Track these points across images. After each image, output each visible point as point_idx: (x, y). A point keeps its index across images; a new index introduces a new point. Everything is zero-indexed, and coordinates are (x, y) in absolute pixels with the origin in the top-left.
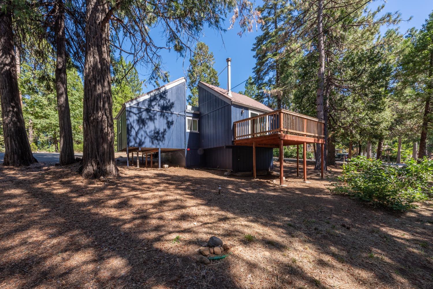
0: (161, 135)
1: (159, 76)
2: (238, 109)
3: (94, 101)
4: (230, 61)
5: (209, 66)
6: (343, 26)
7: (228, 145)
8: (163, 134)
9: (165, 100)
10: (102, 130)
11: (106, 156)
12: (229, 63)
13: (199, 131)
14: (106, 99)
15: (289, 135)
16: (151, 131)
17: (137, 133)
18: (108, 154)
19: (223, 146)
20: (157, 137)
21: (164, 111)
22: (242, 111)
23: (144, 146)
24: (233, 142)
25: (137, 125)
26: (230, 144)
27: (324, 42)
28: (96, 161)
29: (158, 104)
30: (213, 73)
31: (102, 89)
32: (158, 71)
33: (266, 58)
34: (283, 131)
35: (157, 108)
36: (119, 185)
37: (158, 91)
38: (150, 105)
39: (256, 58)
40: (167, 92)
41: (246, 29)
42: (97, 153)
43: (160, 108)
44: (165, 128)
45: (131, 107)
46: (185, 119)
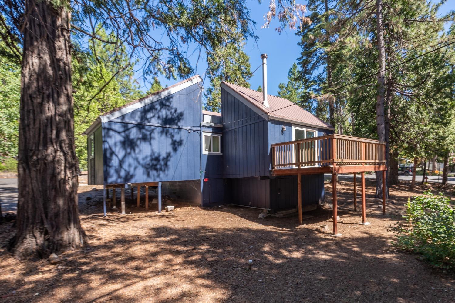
0: (162, 163)
1: (159, 69)
2: (277, 126)
3: (40, 129)
4: (265, 57)
5: (238, 48)
6: (405, 20)
7: (263, 175)
8: (165, 160)
9: (168, 110)
10: (54, 176)
11: (61, 218)
12: (265, 60)
13: (222, 151)
14: (62, 125)
15: (343, 167)
16: (146, 157)
17: (121, 162)
18: (66, 213)
19: (257, 176)
20: (156, 165)
21: (168, 126)
22: (283, 128)
23: (133, 181)
24: (271, 171)
25: (121, 150)
26: (268, 175)
27: (384, 38)
28: (42, 229)
29: (157, 115)
30: (244, 58)
31: (55, 109)
32: (158, 63)
33: (314, 48)
34: (336, 162)
35: (155, 122)
36: (85, 268)
37: (157, 97)
38: (144, 117)
39: (301, 46)
40: (172, 97)
41: (287, 25)
42: (44, 216)
43: (160, 121)
44: (168, 151)
45: (110, 122)
46: (200, 135)
